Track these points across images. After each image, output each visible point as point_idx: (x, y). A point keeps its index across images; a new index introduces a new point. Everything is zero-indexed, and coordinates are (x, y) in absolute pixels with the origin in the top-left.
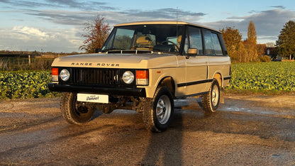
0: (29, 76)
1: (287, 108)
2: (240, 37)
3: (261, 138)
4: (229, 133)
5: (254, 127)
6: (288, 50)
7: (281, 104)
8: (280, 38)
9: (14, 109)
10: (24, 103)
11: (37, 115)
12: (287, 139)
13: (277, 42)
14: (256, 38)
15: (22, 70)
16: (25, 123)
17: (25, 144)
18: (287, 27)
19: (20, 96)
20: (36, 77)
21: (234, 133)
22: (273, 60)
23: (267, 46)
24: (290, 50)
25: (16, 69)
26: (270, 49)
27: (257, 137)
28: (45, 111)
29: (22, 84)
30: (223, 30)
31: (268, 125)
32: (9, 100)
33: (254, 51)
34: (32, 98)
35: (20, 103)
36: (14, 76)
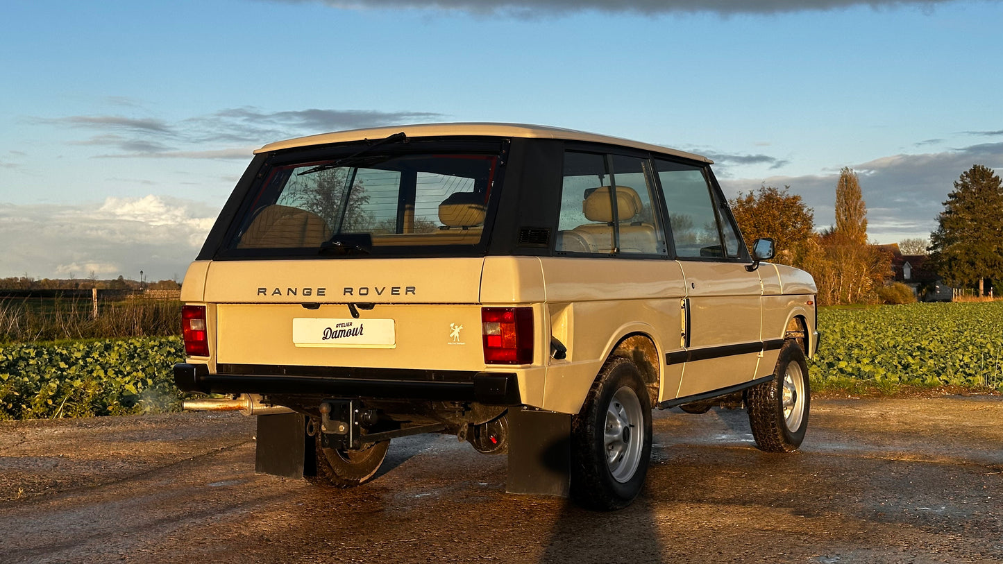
0: (88, 354)
1: (909, 434)
2: (807, 221)
3: (797, 513)
4: (700, 501)
5: (784, 485)
6: (973, 264)
7: (894, 422)
8: (943, 222)
9: (24, 446)
10: (59, 431)
11: (97, 463)
12: (879, 517)
13: (935, 237)
14: (863, 228)
15: (68, 339)
16: (55, 485)
17: (46, 539)
18: (965, 186)
19: (50, 411)
20: (113, 358)
21: (715, 502)
22: (923, 299)
23: (903, 251)
24: (980, 264)
25: (48, 336)
26: (913, 260)
27: (785, 514)
28: (125, 451)
29: (61, 378)
30: (750, 199)
31: (831, 481)
32: (12, 421)
33: (858, 267)
34: (90, 416)
35: (47, 431)
36: (39, 354)
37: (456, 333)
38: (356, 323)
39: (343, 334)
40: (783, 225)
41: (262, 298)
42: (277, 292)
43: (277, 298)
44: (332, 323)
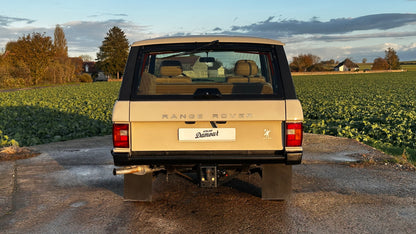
6: (115, 66)
8: (102, 49)
13: (98, 55)
14: (67, 50)
18: (111, 35)
22: (94, 80)
23: (84, 60)
24: (117, 66)
26: (90, 64)
30: (28, 37)
37: (267, 133)
38: (215, 130)
39: (207, 135)
40: (44, 49)
41: (165, 119)
42: (174, 116)
43: (174, 119)
44: (201, 131)
